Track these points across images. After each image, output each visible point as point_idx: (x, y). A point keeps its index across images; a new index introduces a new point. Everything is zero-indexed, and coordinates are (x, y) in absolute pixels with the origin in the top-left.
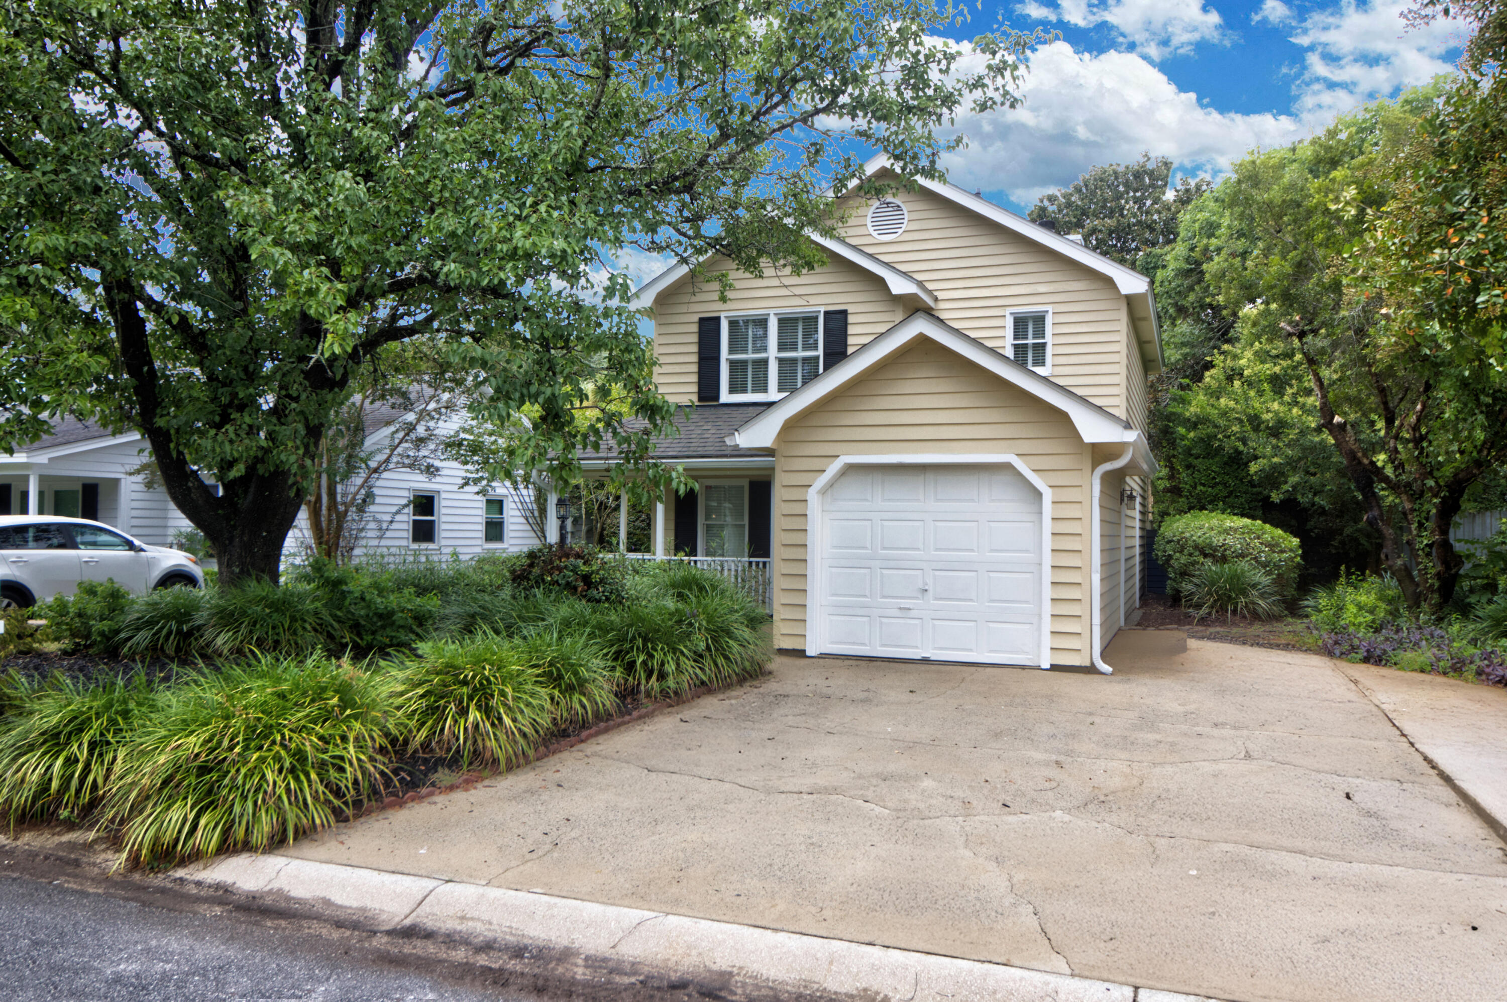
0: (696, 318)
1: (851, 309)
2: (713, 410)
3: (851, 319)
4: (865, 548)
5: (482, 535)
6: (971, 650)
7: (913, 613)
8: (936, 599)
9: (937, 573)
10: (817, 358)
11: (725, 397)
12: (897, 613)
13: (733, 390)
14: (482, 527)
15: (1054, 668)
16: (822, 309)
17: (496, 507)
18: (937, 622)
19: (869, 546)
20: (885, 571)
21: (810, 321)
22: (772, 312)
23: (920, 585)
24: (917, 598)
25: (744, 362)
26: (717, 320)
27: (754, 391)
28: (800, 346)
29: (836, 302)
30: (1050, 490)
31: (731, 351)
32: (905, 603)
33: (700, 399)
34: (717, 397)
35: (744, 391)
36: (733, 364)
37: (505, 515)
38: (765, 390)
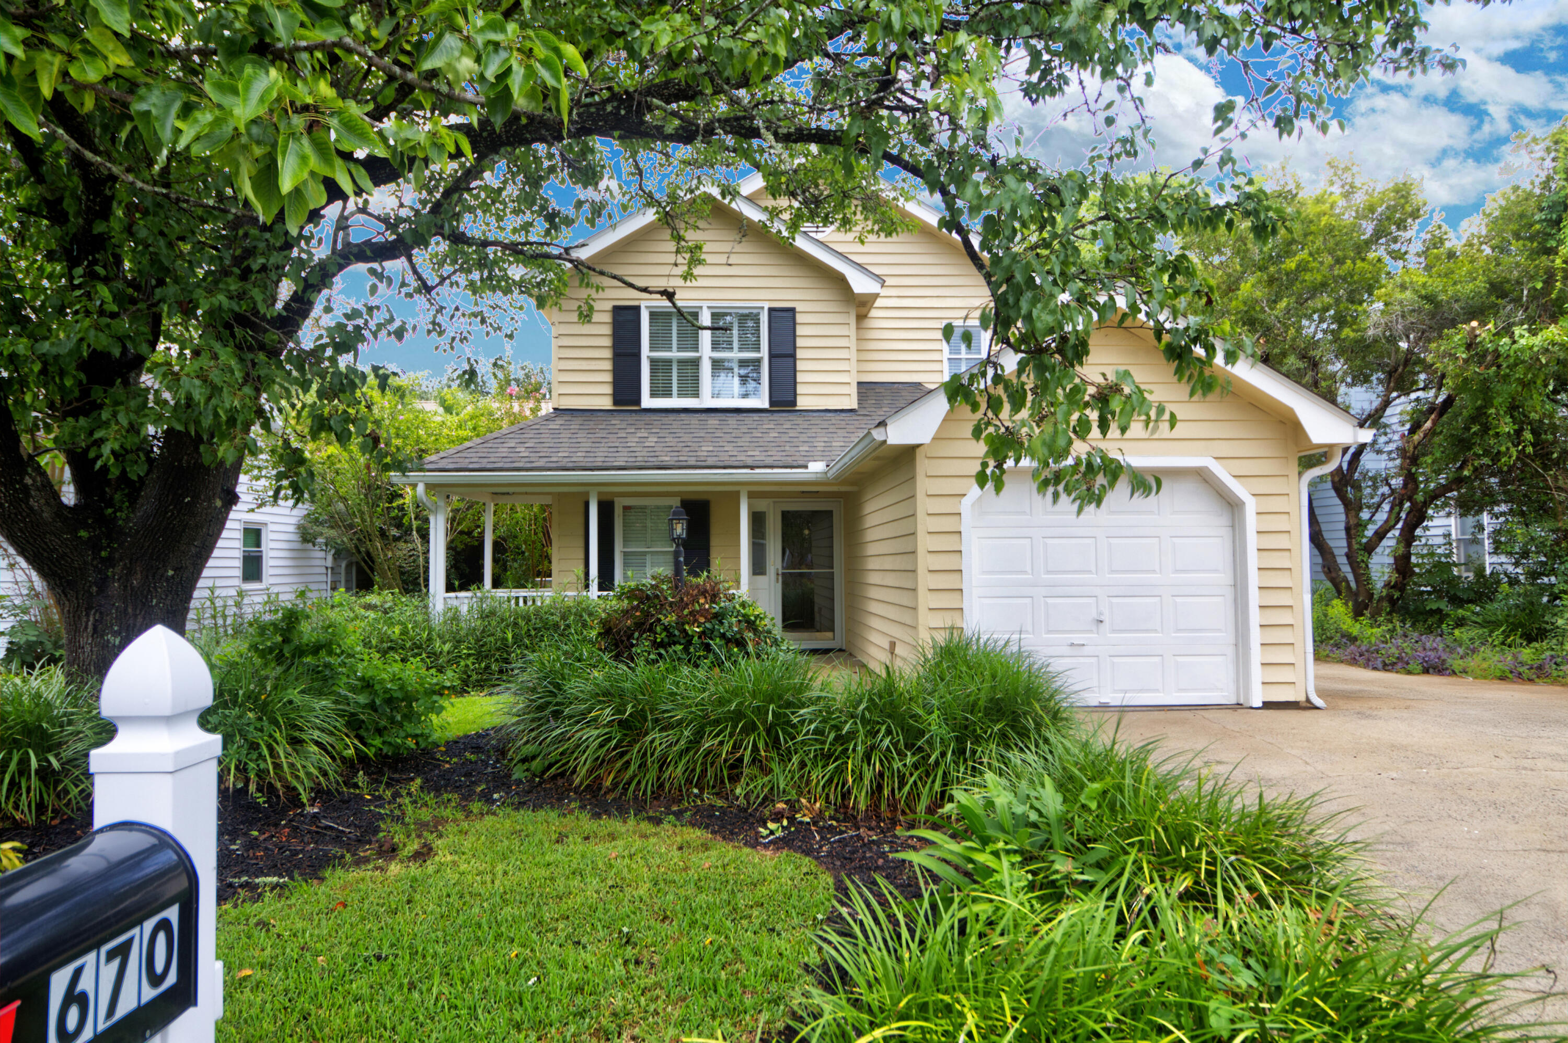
0: (609, 306)
1: (799, 307)
2: (635, 417)
3: (799, 318)
4: (1025, 572)
5: (239, 573)
6: (1157, 691)
7: (1086, 650)
8: (1114, 631)
9: (1115, 600)
10: (758, 361)
11: (647, 401)
12: (1066, 650)
13: (653, 394)
14: (239, 563)
15: (1267, 705)
16: (767, 306)
17: (252, 538)
18: (1116, 660)
19: (1029, 569)
20: (1050, 601)
21: (748, 318)
22: (705, 305)
23: (1094, 615)
24: (1091, 631)
25: (669, 362)
26: (637, 309)
27: (680, 395)
28: (736, 345)
29: (783, 299)
30: (1253, 499)
31: (653, 348)
32: (1077, 638)
33: (615, 403)
34: (638, 401)
35: (668, 394)
36: (653, 362)
37: (263, 548)
38: (696, 394)
